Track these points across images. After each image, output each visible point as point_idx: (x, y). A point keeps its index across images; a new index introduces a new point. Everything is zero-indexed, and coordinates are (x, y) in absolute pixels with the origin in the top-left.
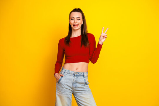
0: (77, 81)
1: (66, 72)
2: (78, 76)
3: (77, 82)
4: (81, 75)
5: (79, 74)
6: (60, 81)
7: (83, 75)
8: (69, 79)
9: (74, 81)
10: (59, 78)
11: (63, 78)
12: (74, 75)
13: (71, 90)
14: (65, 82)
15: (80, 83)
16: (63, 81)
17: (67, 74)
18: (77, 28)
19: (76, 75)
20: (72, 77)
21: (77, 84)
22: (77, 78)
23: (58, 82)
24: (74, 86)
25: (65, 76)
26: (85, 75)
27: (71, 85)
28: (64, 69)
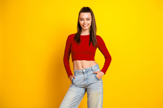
24: (86, 82)
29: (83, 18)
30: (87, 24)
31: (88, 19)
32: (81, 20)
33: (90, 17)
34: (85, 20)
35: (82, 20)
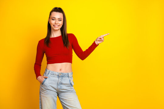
0: (62, 82)
1: (50, 73)
2: (63, 77)
3: (62, 84)
4: (66, 75)
5: (63, 74)
6: (44, 83)
7: (68, 75)
8: (54, 81)
9: (59, 82)
10: (43, 80)
11: (47, 80)
12: (59, 76)
13: (56, 91)
14: (49, 84)
15: (65, 84)
16: (47, 82)
17: (51, 75)
18: (57, 29)
19: (61, 76)
20: (57, 79)
21: (62, 85)
22: (62, 78)
23: (42, 83)
24: (59, 87)
25: (49, 77)
26: (70, 75)
27: (55, 86)
28: (48, 70)
29: (55, 18)
30: (58, 25)
31: (60, 19)
32: (52, 19)
33: (62, 18)
34: (57, 20)
35: (54, 19)
